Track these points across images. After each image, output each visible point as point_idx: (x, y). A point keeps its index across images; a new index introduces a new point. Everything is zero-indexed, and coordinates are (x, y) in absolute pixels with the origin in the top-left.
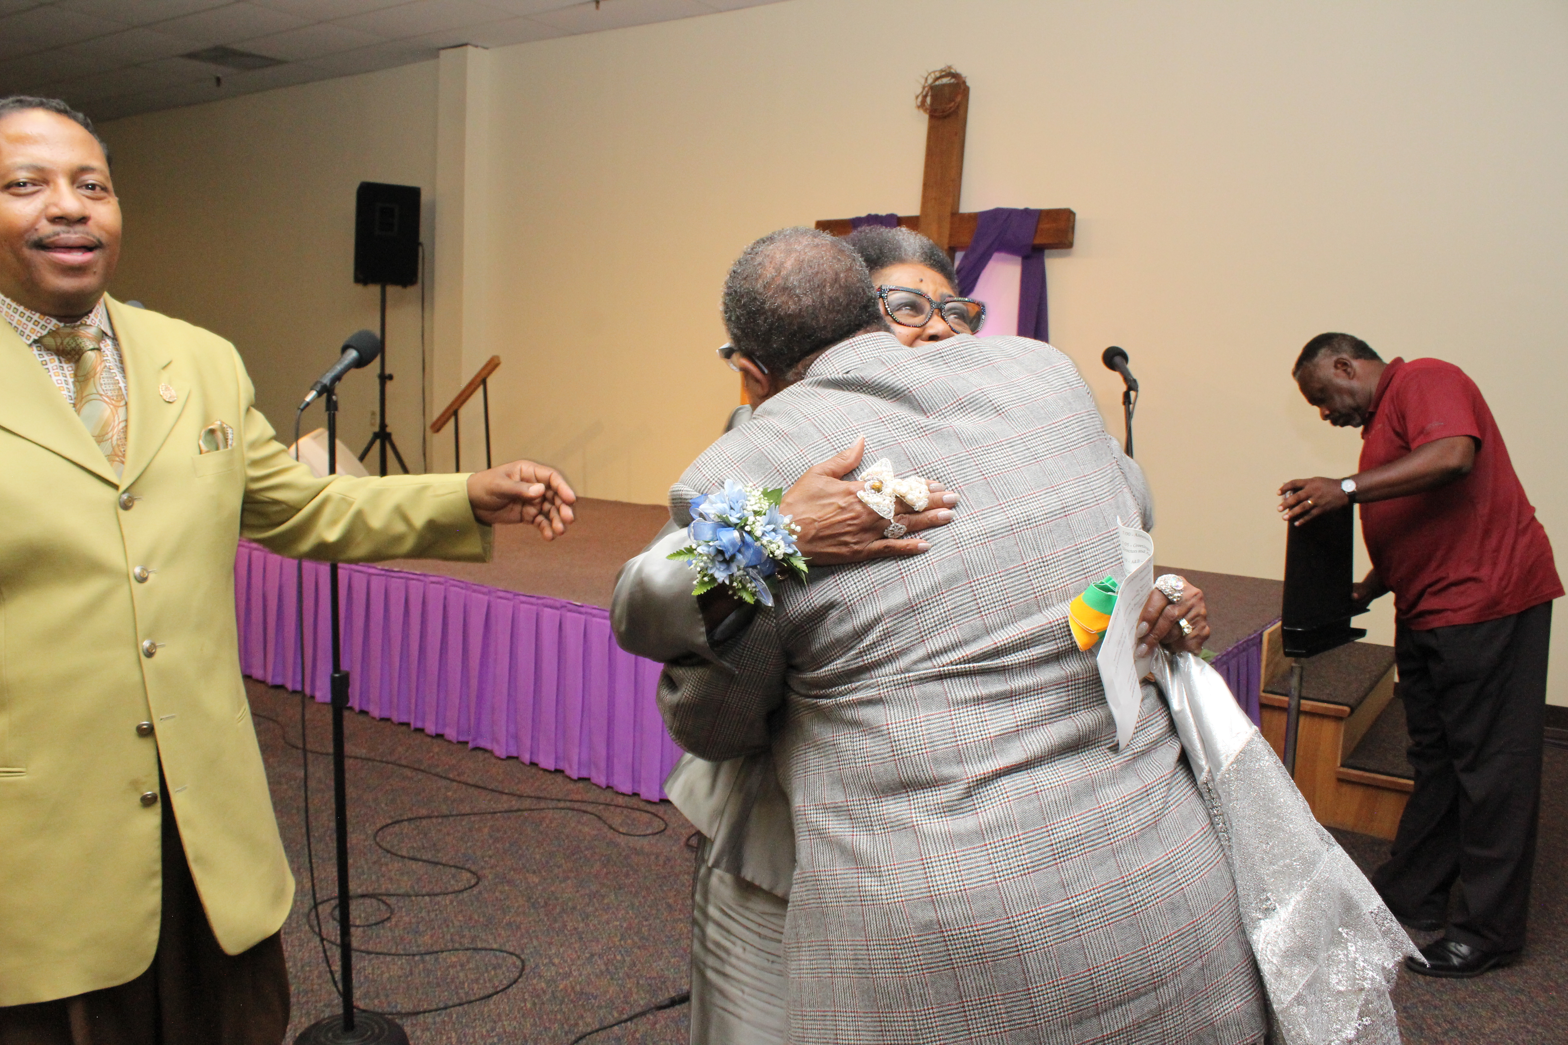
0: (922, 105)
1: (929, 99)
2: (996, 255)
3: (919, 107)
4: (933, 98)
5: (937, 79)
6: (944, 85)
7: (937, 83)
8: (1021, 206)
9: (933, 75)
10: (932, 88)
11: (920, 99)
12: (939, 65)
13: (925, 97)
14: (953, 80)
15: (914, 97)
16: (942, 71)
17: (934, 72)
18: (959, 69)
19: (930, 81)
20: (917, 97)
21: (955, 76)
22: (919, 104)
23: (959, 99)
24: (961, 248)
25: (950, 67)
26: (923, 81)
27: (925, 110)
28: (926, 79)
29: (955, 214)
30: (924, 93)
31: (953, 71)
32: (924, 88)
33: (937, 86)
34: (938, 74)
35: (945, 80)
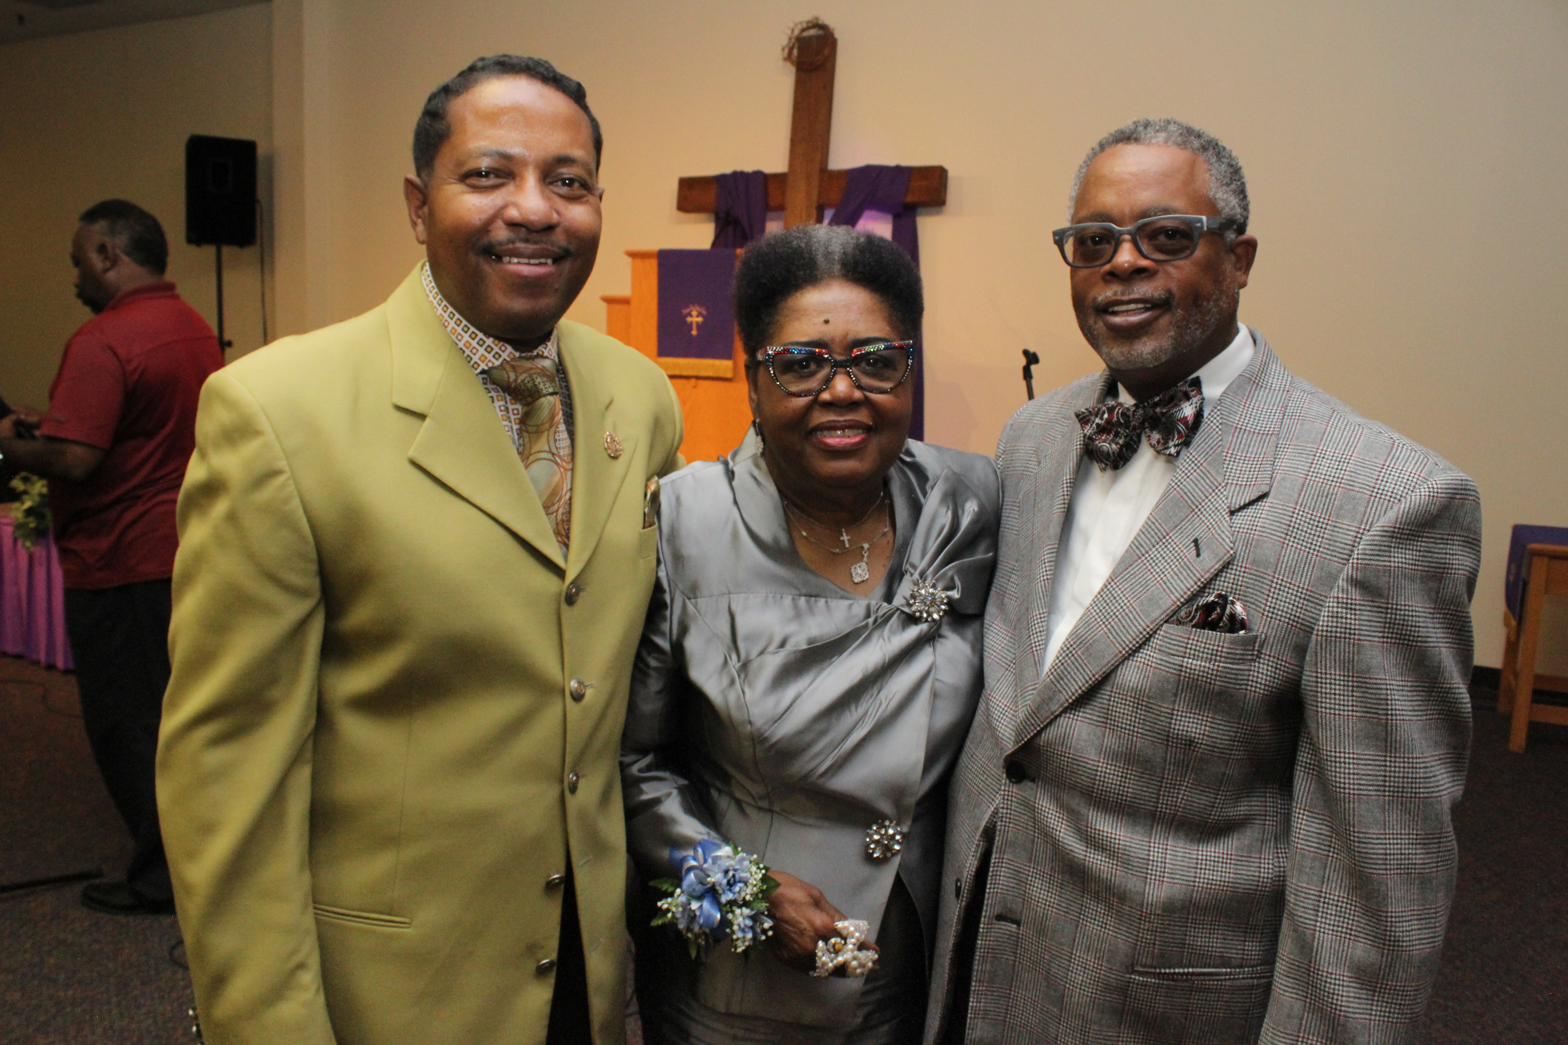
0: (789, 58)
1: (795, 52)
2: (867, 213)
3: (785, 59)
4: (800, 50)
5: (803, 30)
6: (810, 38)
7: (805, 34)
8: (892, 163)
9: (800, 27)
10: (799, 39)
11: (786, 51)
12: (805, 16)
13: (791, 50)
14: (821, 32)
15: (780, 48)
16: (808, 22)
17: (801, 23)
18: (827, 19)
19: (796, 32)
20: (783, 49)
21: (823, 27)
22: (786, 55)
23: (826, 52)
24: (830, 206)
25: (817, 19)
26: (789, 32)
27: (792, 63)
28: (793, 31)
29: (824, 170)
30: (791, 45)
31: (820, 22)
32: (790, 39)
33: (804, 38)
34: (805, 25)
35: (812, 32)
